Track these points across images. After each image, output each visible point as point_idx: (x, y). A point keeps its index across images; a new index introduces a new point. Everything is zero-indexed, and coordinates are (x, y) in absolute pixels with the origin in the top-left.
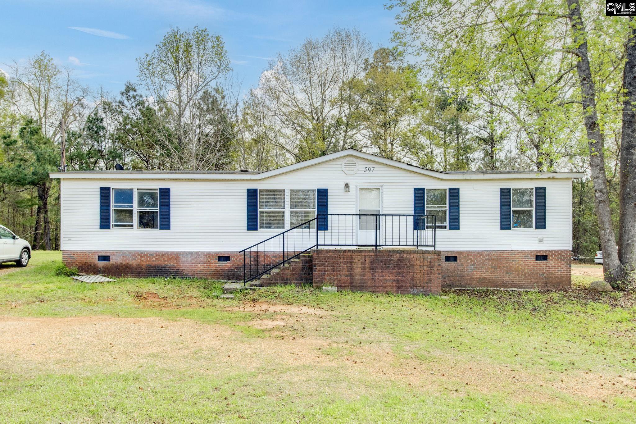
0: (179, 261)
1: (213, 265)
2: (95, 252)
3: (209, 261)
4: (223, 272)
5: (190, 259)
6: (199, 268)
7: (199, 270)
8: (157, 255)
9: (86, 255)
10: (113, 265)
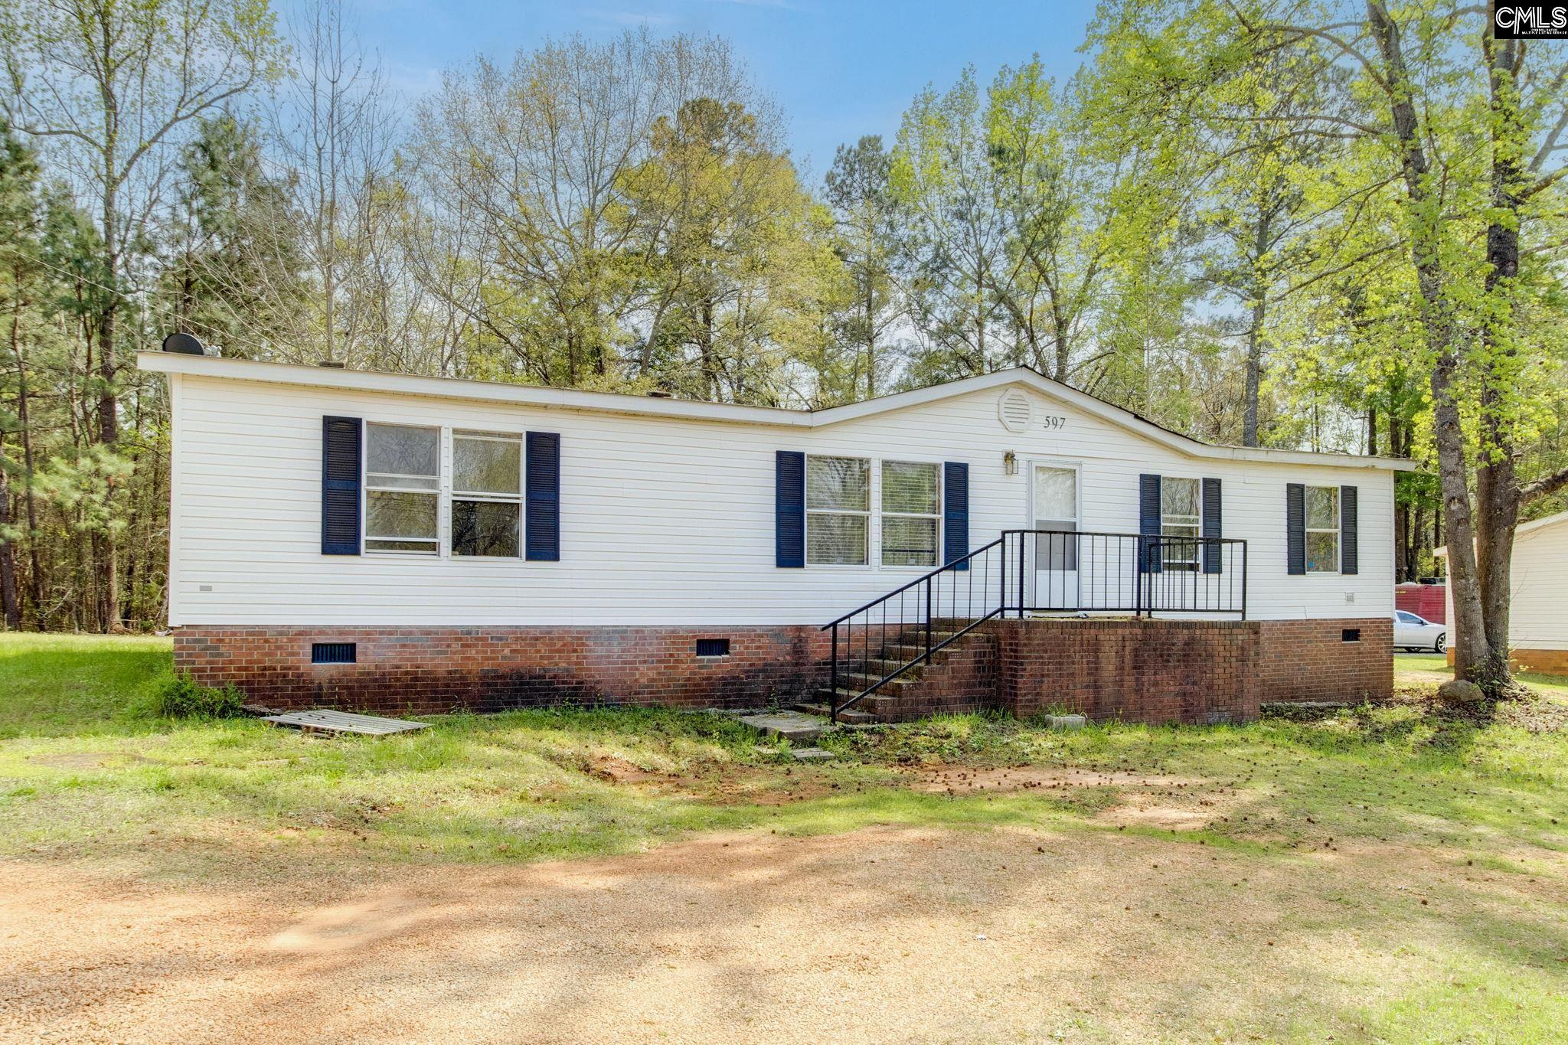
0: (585, 657)
1: (684, 666)
2: (303, 632)
3: (671, 655)
4: (712, 684)
5: (616, 649)
6: (642, 675)
7: (644, 681)
8: (517, 639)
9: (266, 641)
10: (369, 673)
